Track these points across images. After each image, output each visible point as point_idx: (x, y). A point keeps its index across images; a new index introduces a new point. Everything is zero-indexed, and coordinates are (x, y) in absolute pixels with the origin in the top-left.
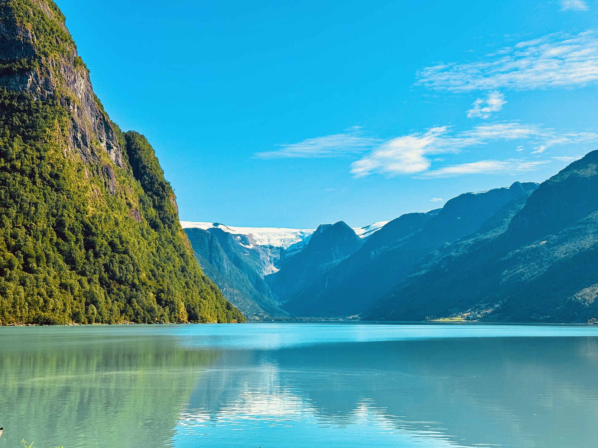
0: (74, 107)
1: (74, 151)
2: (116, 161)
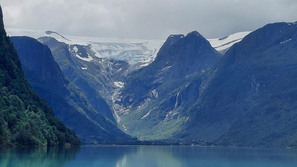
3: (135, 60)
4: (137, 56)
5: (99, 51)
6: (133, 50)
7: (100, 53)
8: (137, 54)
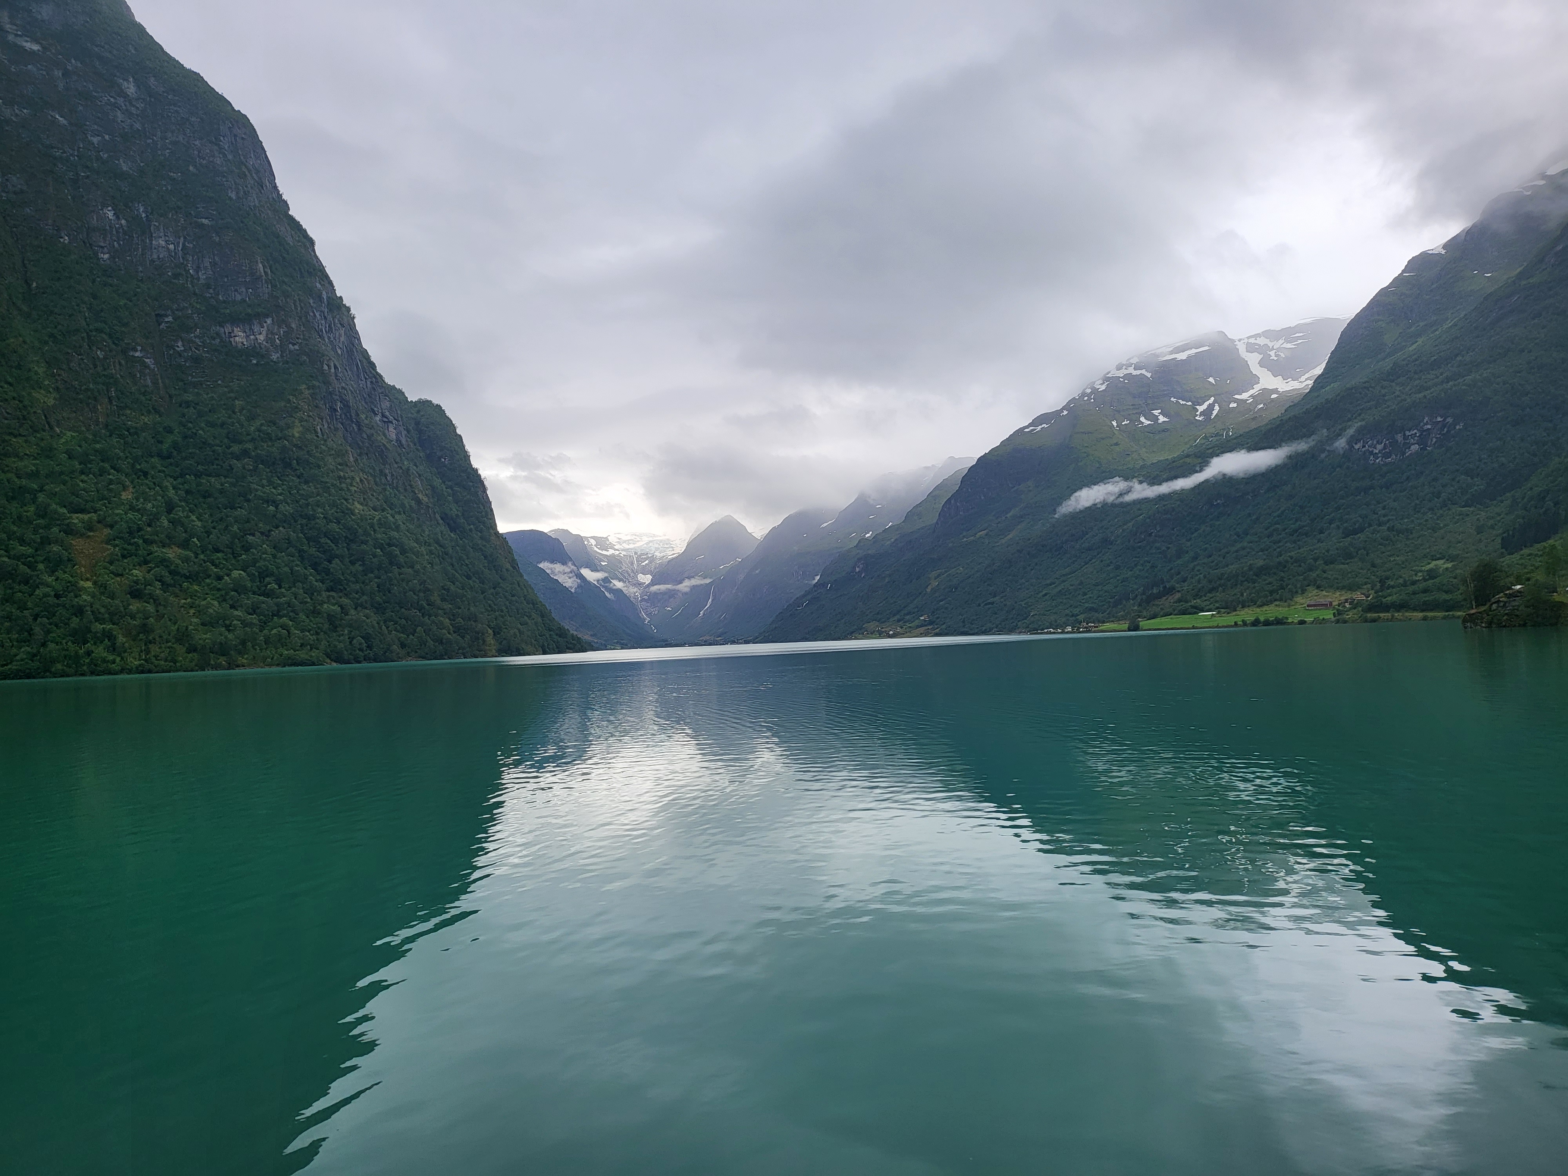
0: (328, 366)
1: (332, 427)
2: (397, 441)
7: (621, 545)
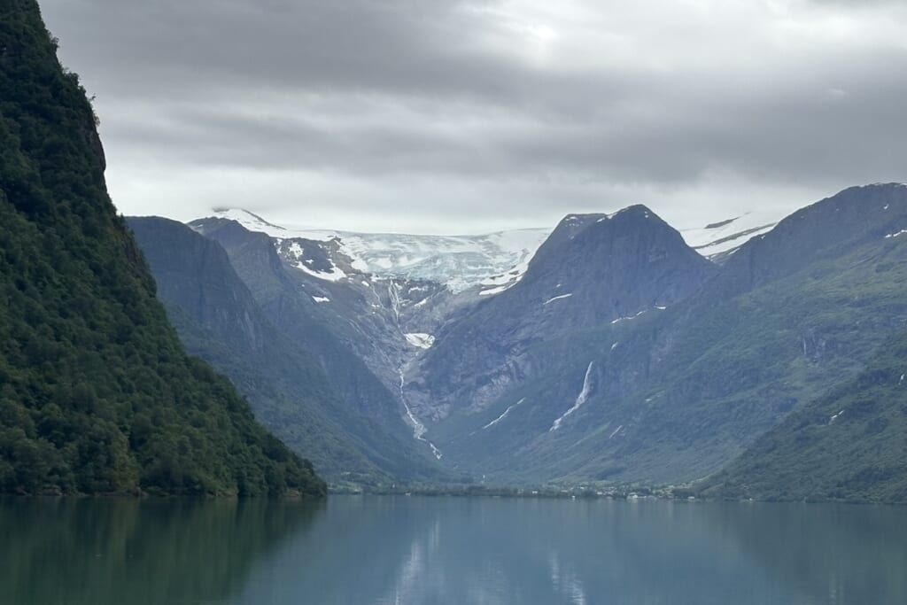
3: (465, 279)
4: (472, 268)
5: (362, 256)
6: (460, 254)
7: (366, 260)
8: (470, 264)
